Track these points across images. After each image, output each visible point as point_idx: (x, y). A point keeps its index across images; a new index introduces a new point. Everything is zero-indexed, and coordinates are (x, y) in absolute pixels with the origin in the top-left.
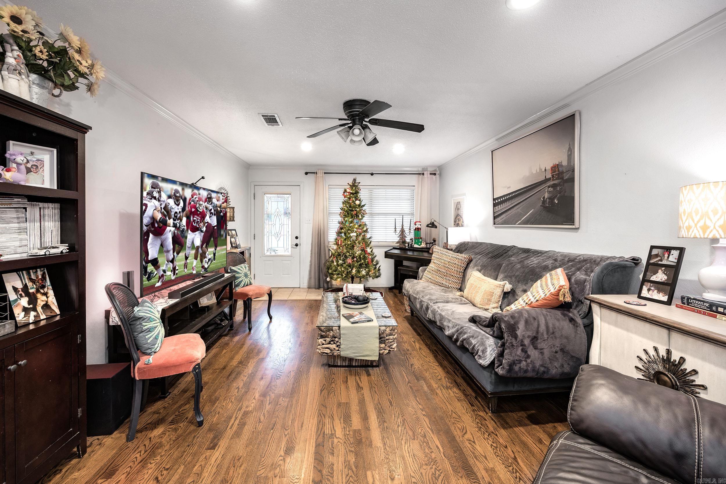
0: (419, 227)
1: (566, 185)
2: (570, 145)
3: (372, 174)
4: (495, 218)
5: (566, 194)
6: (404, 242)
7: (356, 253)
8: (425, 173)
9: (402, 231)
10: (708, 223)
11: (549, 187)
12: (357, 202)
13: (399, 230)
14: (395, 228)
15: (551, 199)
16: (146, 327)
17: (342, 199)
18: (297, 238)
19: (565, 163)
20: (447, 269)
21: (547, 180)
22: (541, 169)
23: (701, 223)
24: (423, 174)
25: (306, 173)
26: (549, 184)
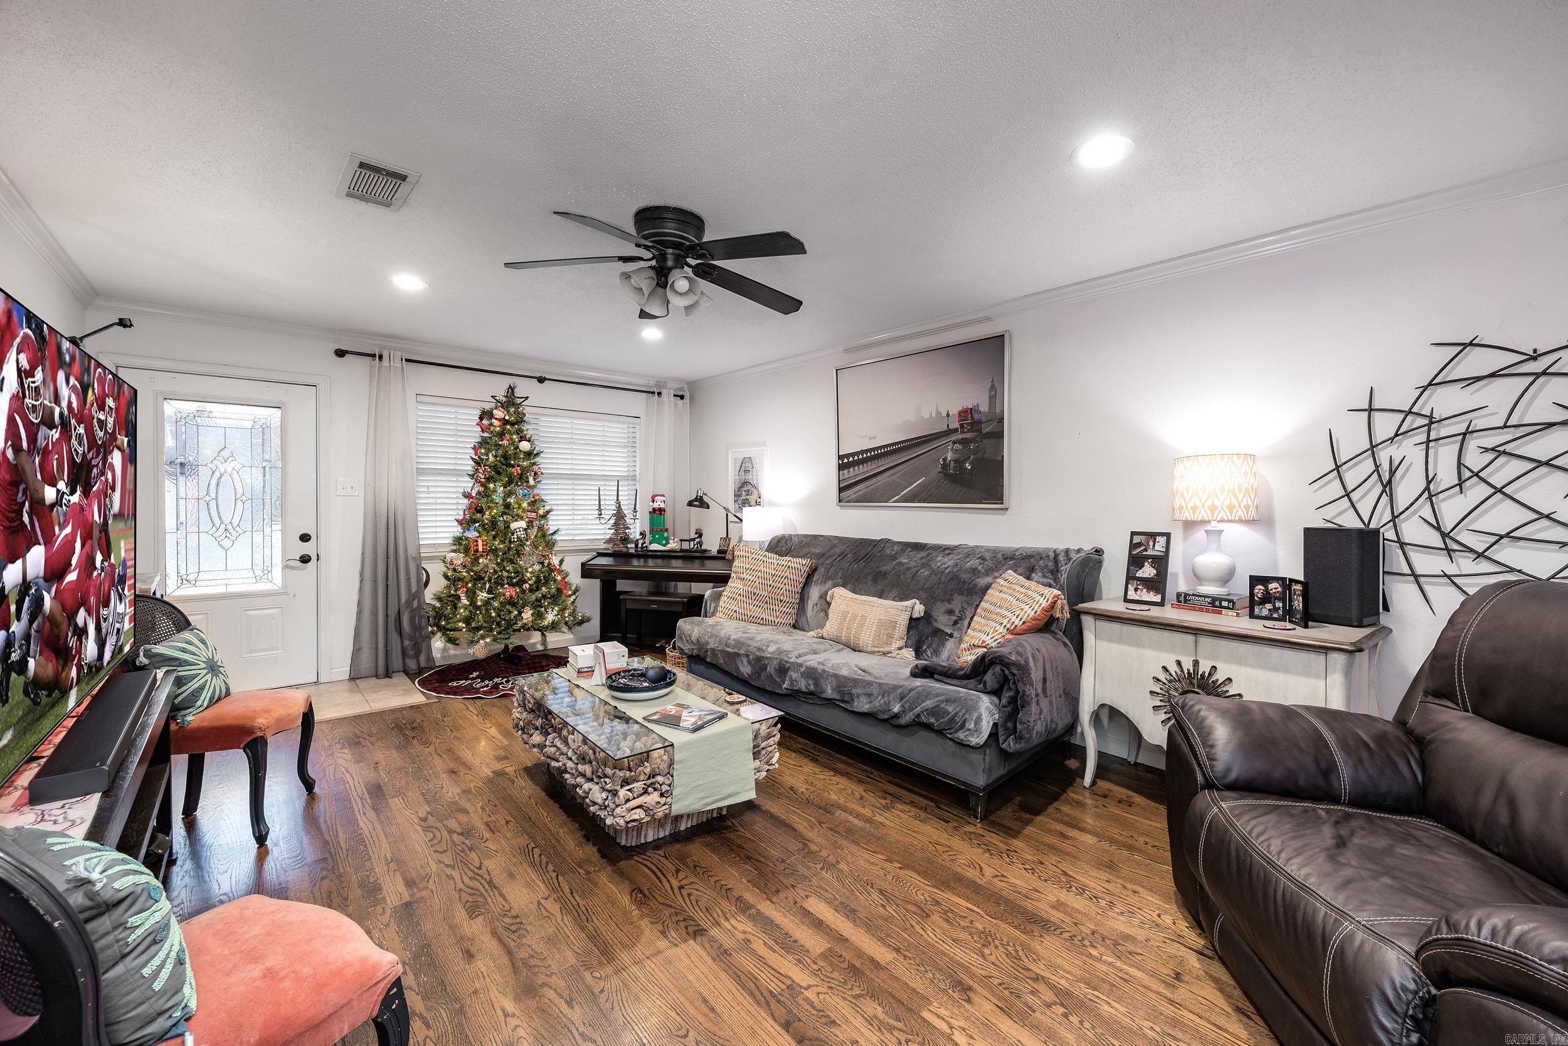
0: (662, 506)
1: (986, 441)
2: (993, 381)
3: (541, 380)
4: (841, 490)
5: (986, 456)
6: (625, 540)
7: (527, 571)
8: (664, 391)
9: (619, 516)
10: (1217, 503)
11: (954, 443)
12: (525, 446)
13: (609, 511)
14: (600, 510)
15: (960, 463)
16: (139, 932)
17: (475, 434)
18: (305, 538)
19: (984, 408)
20: (770, 589)
21: (949, 432)
22: (938, 413)
23: (1209, 503)
24: (659, 394)
25: (340, 353)
26: (954, 437)
